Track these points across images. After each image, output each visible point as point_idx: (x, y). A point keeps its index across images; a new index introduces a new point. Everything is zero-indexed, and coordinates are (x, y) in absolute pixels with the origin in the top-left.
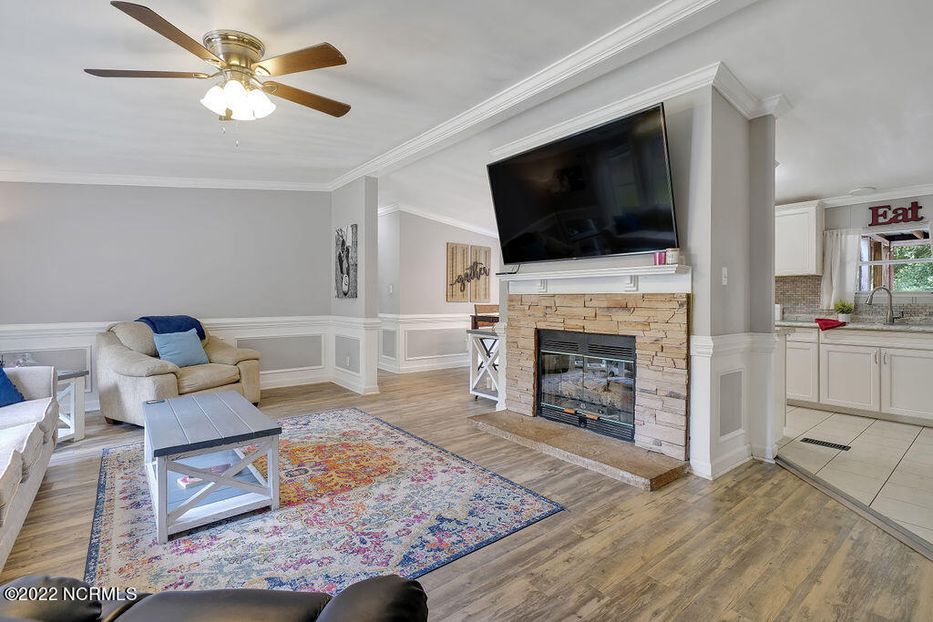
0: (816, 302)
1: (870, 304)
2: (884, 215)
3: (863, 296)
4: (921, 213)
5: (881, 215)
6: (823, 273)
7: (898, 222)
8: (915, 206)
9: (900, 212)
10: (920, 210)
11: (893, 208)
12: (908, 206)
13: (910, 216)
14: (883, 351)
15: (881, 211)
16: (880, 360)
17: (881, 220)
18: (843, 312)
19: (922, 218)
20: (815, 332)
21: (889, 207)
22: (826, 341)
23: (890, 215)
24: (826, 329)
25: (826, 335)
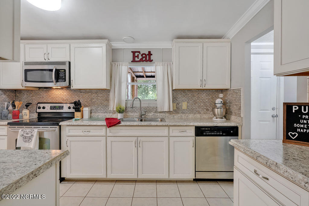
0: (107, 106)
1: (132, 108)
2: (138, 56)
3: (129, 102)
4: (152, 57)
5: (136, 57)
6: (111, 88)
7: (143, 61)
8: (150, 54)
9: (144, 56)
10: (151, 56)
11: (141, 53)
12: (147, 53)
13: (148, 59)
14: (139, 138)
15: (136, 54)
16: (137, 145)
17: (136, 59)
18: (120, 112)
19: (152, 60)
20: (104, 129)
21: (139, 52)
22: (110, 134)
23: (140, 57)
24: (110, 127)
25: (110, 130)
